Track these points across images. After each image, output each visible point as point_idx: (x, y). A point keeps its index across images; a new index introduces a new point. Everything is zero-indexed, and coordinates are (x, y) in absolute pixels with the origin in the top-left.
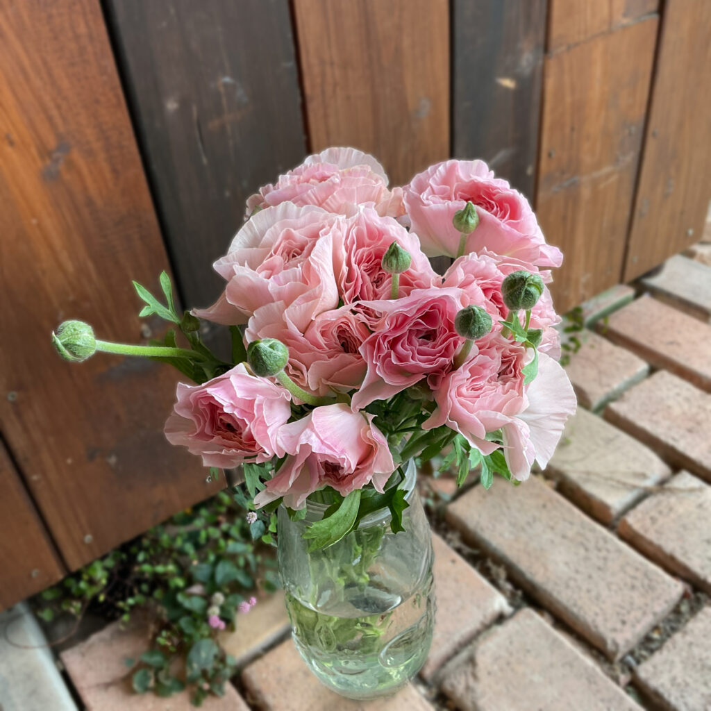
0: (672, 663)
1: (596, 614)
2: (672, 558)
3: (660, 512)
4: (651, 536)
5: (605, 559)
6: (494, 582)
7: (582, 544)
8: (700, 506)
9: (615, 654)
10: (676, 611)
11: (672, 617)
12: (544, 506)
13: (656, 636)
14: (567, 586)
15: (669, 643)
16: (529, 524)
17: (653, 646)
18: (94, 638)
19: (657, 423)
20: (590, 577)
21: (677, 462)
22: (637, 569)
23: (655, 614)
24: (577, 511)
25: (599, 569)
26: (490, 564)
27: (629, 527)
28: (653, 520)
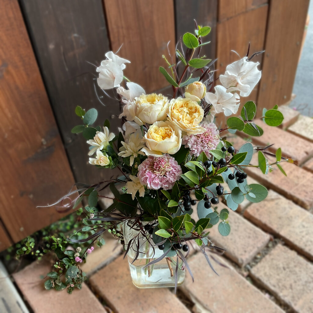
0: (265, 267)
1: (234, 249)
2: (265, 225)
3: (261, 207)
4: (257, 216)
5: (238, 226)
9: (242, 264)
10: (267, 247)
11: (265, 249)
13: (259, 256)
15: (264, 259)
17: (257, 261)
18: (27, 268)
21: (269, 186)
22: (251, 230)
23: (258, 248)
25: (236, 230)
27: (248, 213)
28: (258, 210)
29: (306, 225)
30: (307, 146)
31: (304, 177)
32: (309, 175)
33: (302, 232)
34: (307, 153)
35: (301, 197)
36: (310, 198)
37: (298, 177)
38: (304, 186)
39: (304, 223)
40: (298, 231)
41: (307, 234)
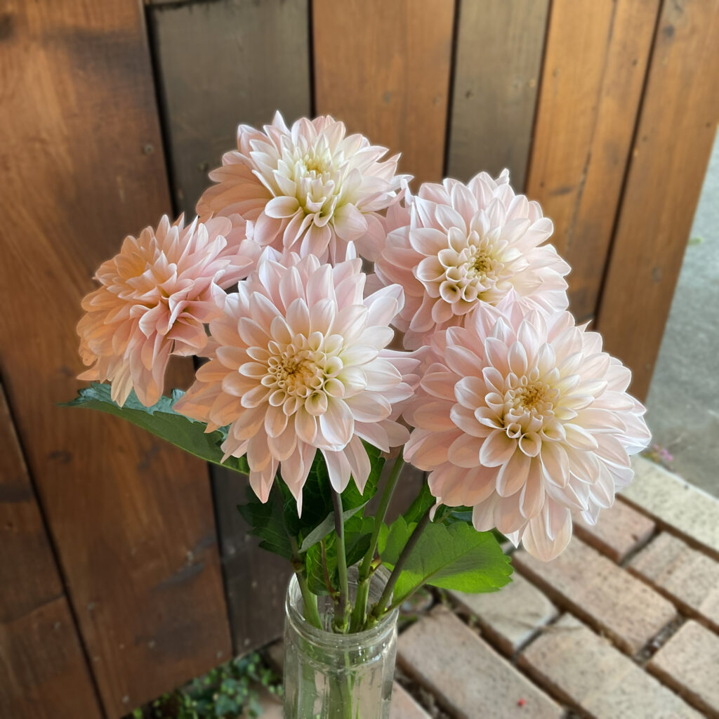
2: (556, 686)
3: (549, 649)
4: (542, 668)
5: (508, 688)
6: (426, 707)
7: (491, 676)
8: (578, 643)
12: (464, 644)
14: (480, 711)
16: (452, 659)
19: (548, 571)
20: (496, 703)
21: (564, 606)
22: (530, 696)
24: (488, 648)
25: (503, 696)
26: (422, 692)
27: (525, 661)
28: (544, 655)
29: (628, 688)
30: (636, 523)
31: (628, 589)
32: (638, 586)
33: (619, 703)
34: (635, 538)
35: (622, 632)
36: (638, 635)
37: (618, 590)
38: (627, 608)
39: (625, 686)
40: (612, 700)
41: (628, 708)
